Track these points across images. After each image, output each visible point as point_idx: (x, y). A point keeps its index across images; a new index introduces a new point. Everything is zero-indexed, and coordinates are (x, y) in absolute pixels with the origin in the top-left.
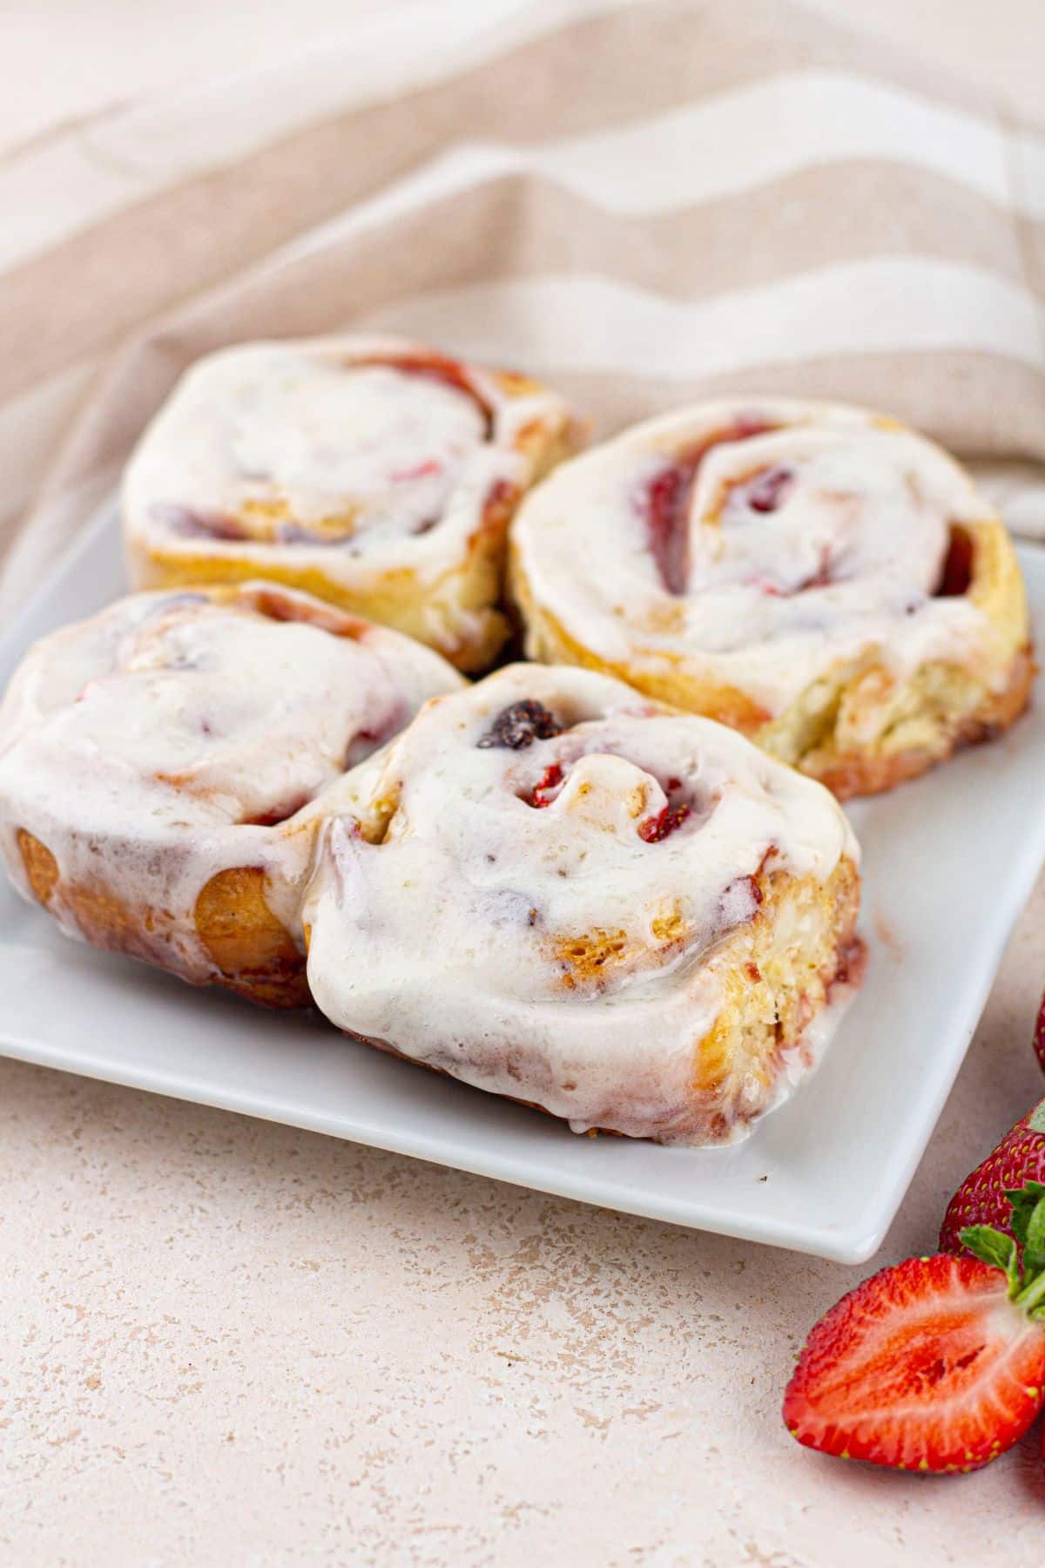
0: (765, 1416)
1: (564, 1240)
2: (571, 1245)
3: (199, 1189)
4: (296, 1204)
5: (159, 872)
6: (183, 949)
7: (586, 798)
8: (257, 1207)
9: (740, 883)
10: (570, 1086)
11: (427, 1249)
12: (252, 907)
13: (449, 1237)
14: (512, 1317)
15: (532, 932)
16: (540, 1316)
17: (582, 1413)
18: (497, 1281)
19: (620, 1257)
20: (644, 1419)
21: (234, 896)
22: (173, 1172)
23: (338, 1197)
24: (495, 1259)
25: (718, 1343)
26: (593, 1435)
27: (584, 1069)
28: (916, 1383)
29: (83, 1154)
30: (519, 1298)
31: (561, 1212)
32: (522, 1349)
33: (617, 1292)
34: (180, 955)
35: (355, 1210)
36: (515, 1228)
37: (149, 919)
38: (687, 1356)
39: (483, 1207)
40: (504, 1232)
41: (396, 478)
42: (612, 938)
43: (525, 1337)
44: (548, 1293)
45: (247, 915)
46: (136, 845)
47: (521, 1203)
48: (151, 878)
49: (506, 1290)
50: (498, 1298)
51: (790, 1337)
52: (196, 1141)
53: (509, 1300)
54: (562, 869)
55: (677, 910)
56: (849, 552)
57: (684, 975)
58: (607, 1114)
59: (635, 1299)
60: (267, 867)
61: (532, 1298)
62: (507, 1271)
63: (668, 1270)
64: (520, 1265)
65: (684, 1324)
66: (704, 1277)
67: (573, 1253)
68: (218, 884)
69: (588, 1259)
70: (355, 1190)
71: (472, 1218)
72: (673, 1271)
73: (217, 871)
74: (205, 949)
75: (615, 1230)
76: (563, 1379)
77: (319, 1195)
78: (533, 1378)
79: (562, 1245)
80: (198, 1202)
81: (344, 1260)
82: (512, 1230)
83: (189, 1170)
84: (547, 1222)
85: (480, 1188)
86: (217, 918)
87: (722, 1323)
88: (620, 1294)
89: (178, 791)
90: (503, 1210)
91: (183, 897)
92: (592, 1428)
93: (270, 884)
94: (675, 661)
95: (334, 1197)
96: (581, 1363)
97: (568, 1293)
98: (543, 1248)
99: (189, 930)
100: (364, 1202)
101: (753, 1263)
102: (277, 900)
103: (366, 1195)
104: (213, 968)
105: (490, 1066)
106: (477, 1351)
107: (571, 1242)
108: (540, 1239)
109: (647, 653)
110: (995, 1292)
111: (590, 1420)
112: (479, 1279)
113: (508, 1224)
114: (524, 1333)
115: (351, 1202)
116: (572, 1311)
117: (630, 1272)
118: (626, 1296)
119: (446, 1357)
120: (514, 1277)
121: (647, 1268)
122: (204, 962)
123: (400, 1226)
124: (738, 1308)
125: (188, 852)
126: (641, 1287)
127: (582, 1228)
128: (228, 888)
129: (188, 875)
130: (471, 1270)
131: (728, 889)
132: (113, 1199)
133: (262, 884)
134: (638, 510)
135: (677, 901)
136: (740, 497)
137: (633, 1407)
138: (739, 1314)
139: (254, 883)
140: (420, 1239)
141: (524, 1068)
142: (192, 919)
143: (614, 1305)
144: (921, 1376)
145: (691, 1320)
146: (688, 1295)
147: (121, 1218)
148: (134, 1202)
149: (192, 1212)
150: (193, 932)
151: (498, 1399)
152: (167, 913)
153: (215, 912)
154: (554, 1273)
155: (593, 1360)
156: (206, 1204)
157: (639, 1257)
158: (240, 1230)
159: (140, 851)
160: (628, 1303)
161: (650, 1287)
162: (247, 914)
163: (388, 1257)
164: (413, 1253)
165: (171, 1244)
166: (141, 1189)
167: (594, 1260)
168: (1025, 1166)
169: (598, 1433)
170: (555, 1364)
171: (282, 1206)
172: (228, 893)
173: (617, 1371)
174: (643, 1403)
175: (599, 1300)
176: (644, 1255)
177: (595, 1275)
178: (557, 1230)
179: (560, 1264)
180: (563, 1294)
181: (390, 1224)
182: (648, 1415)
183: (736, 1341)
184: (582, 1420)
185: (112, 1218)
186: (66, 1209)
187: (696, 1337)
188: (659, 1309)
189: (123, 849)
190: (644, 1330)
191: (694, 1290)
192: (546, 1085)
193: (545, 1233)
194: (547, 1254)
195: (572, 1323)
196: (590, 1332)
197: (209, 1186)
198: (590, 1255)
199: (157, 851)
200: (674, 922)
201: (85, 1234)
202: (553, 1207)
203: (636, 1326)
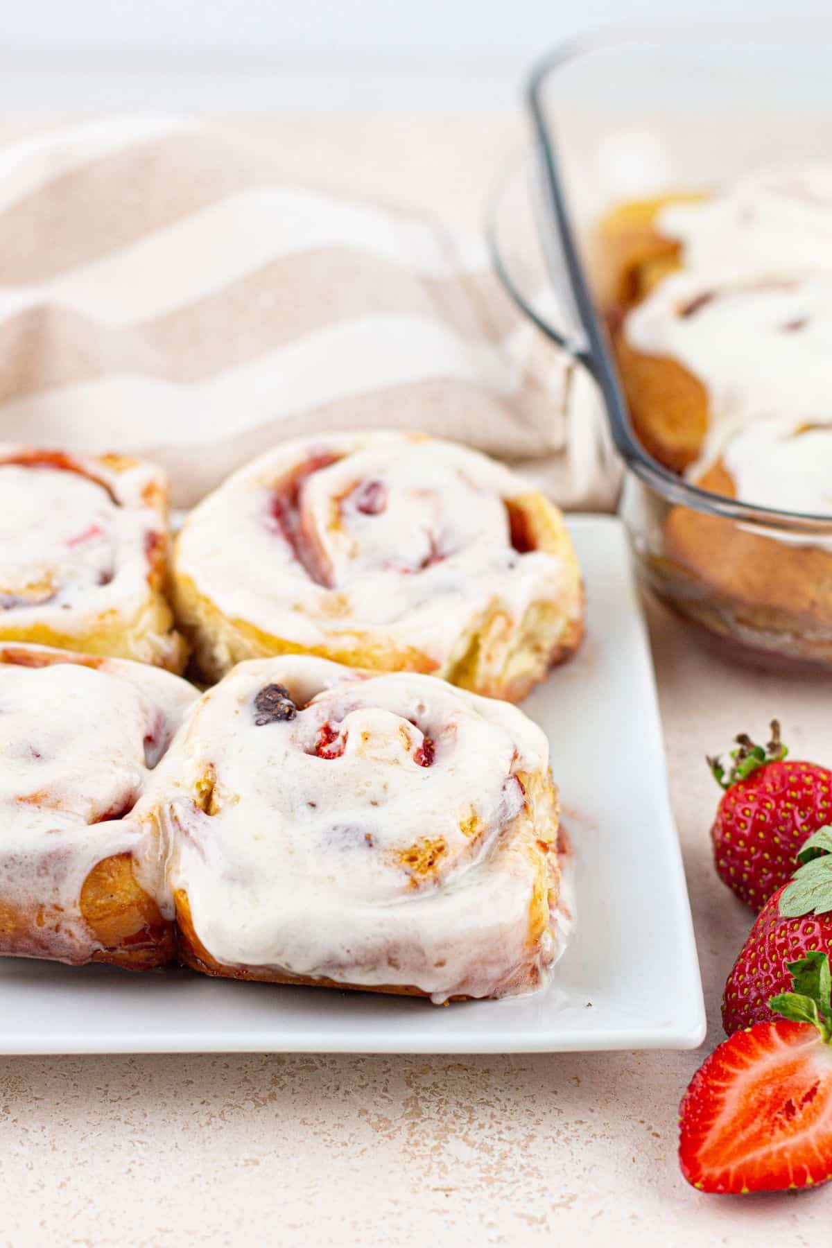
0: (657, 1182)
1: (435, 1095)
2: (441, 1097)
3: (130, 1128)
4: (213, 1119)
5: (47, 873)
6: (71, 935)
7: (369, 743)
8: (183, 1129)
9: (510, 781)
10: (441, 964)
11: (334, 1127)
12: (126, 887)
13: (347, 1114)
14: (427, 1161)
15: (373, 852)
16: (449, 1155)
17: (521, 1216)
18: (402, 1136)
19: (484, 1096)
20: (570, 1208)
21: (111, 880)
22: (101, 1120)
23: (243, 1106)
24: (390, 1121)
25: (593, 1140)
26: (539, 1230)
27: (452, 946)
28: (777, 1123)
29: (20, 1125)
30: (425, 1145)
31: (420, 1075)
32: (450, 1181)
33: (497, 1123)
34: (68, 941)
35: (261, 1112)
36: (393, 1095)
37: (40, 916)
38: (575, 1154)
39: (359, 1086)
40: (386, 1101)
41: (73, 543)
42: (435, 842)
43: (446, 1173)
44: (445, 1137)
45: (124, 894)
46: (23, 856)
47: (386, 1076)
48: (41, 881)
49: (412, 1142)
50: (409, 1150)
51: (642, 1122)
52: (106, 1092)
53: (419, 1148)
54: (373, 800)
55: (474, 811)
56: (445, 534)
57: (491, 860)
58: (464, 982)
59: (513, 1124)
60: (134, 850)
61: (435, 1143)
62: (404, 1129)
63: (525, 1097)
64: (412, 1121)
65: (559, 1133)
66: (554, 1095)
67: (447, 1103)
68: (97, 873)
69: (461, 1104)
70: (253, 1098)
71: (356, 1096)
72: (529, 1096)
73: (97, 861)
74: (90, 931)
75: (469, 1078)
76: (492, 1196)
77: (227, 1109)
78: (469, 1201)
79: (435, 1099)
80: (136, 1137)
81: (275, 1152)
82: (391, 1098)
83: (114, 1115)
84: (414, 1085)
85: (348, 1073)
86: (98, 902)
87: (588, 1124)
88: (500, 1123)
89: (39, 807)
90: (376, 1085)
91: (70, 891)
92: (535, 1226)
93: (138, 864)
94: (361, 635)
95: (240, 1107)
96: (498, 1180)
97: (460, 1132)
98: (422, 1104)
99: (77, 917)
100: (265, 1105)
101: (584, 1077)
102: (146, 877)
103: (263, 1100)
104: (97, 945)
105: (372, 963)
106: (415, 1192)
107: (441, 1095)
108: (416, 1099)
109: (337, 634)
110: (810, 1040)
111: (531, 1220)
112: (387, 1139)
113: (385, 1094)
114: (444, 1169)
115: (255, 1108)
116: (471, 1144)
117: (497, 1104)
118: (504, 1123)
119: (396, 1203)
120: (413, 1131)
121: (509, 1099)
122: (89, 942)
123: (303, 1116)
124: (592, 1111)
125: (69, 852)
126: (512, 1114)
127: (443, 1083)
128: (105, 875)
129: (73, 870)
130: (378, 1134)
131: (504, 788)
132: (65, 1152)
133: (131, 866)
134: (274, 532)
135: (472, 806)
136: (350, 506)
137: (558, 1201)
138: (595, 1115)
139: (124, 867)
140: (324, 1122)
141: (402, 957)
142: (78, 908)
143: (500, 1132)
144: (780, 1116)
145: (563, 1129)
146: (550, 1111)
147: (80, 1164)
148: (83, 1149)
149: (134, 1145)
150: (80, 918)
151: (453, 1223)
152: (57, 908)
153: (97, 897)
154: (441, 1120)
155: (506, 1175)
156: (143, 1138)
157: (498, 1093)
158: (180, 1150)
159: (29, 860)
160: (509, 1128)
161: (518, 1112)
162: (122, 894)
163: (307, 1141)
164: (324, 1133)
165: (131, 1174)
166: (82, 1139)
167: (465, 1104)
168: (791, 944)
169: (543, 1227)
170: (480, 1186)
171: (203, 1124)
172: (105, 879)
173: (529, 1179)
174: (562, 1197)
175: (486, 1131)
176: (501, 1091)
177: (473, 1114)
178: (425, 1089)
179: (441, 1113)
180: (457, 1134)
181: (295, 1116)
182: (571, 1204)
183: (605, 1135)
184: (525, 1221)
185: (73, 1166)
186: (31, 1169)
187: (574, 1140)
188: (534, 1127)
189: (12, 862)
190: (532, 1145)
191: (553, 1106)
192: (421, 968)
193: (418, 1094)
194: (428, 1108)
195: (476, 1153)
196: (493, 1156)
197: (136, 1123)
198: (460, 1101)
199: (42, 857)
200: (473, 821)
201: (59, 1184)
202: (412, 1073)
203: (525, 1142)
